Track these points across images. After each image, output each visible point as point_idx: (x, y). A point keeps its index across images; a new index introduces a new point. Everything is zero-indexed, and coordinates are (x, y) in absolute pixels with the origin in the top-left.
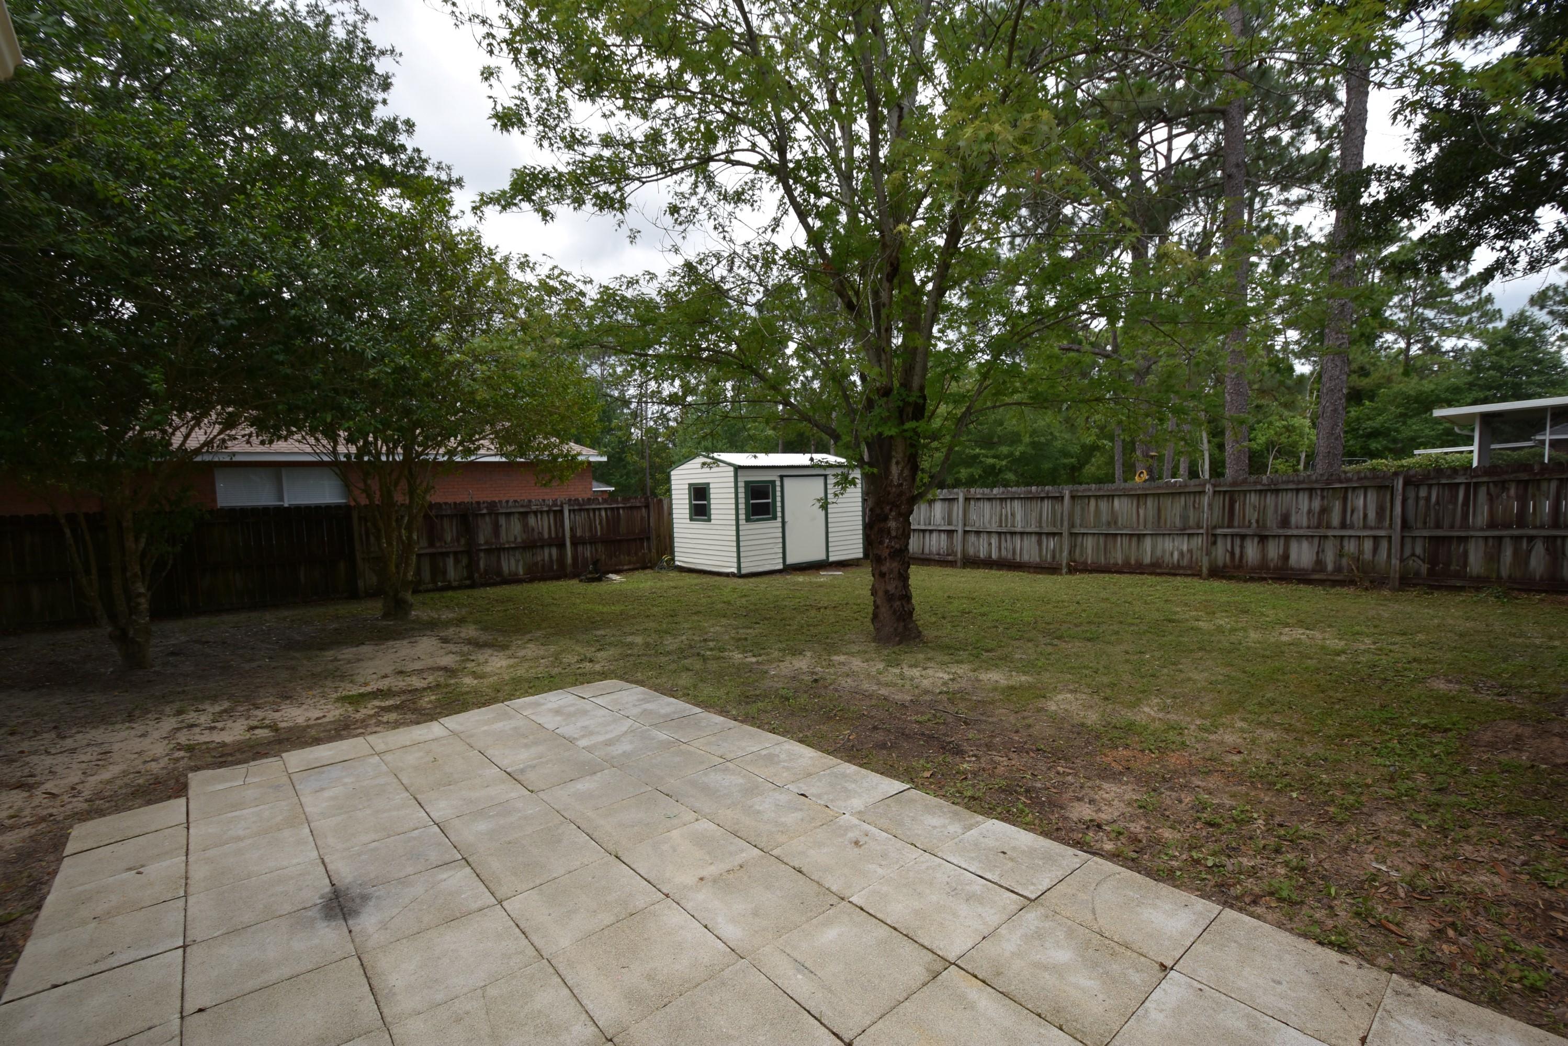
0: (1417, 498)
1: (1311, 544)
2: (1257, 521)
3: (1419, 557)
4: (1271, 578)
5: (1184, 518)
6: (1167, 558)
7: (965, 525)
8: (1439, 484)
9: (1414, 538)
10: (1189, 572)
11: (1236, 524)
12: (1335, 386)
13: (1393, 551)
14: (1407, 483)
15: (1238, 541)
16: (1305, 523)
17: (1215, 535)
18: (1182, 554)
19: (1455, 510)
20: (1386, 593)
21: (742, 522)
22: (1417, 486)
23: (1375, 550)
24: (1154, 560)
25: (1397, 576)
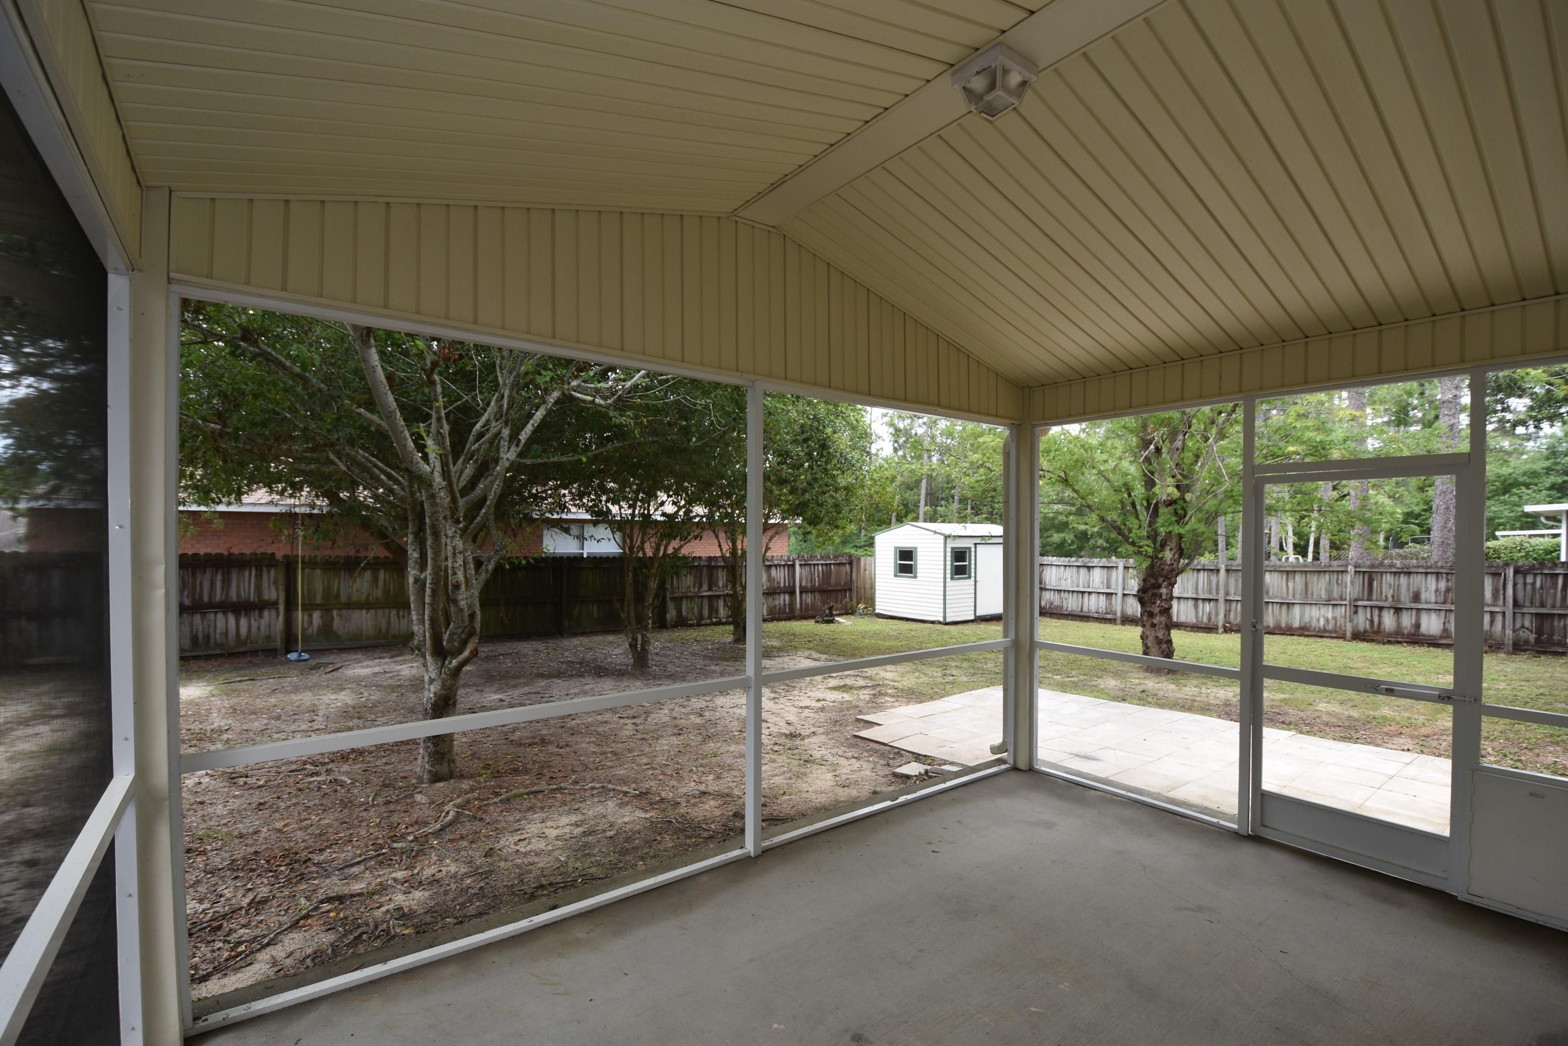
0: (1525, 584)
1: (1439, 615)
2: (1393, 597)
3: (1527, 629)
4: (1406, 642)
5: (1329, 591)
6: (1314, 624)
7: (1124, 589)
8: (1542, 574)
9: (1523, 614)
10: (1334, 635)
11: (1374, 597)
12: (1447, 488)
13: (1507, 623)
14: (1517, 572)
15: (1376, 612)
16: (1433, 600)
17: (1356, 606)
18: (1327, 620)
19: (1555, 593)
20: (1502, 655)
21: (948, 580)
22: (1525, 574)
23: (1492, 622)
24: (1303, 625)
25: (1511, 642)
